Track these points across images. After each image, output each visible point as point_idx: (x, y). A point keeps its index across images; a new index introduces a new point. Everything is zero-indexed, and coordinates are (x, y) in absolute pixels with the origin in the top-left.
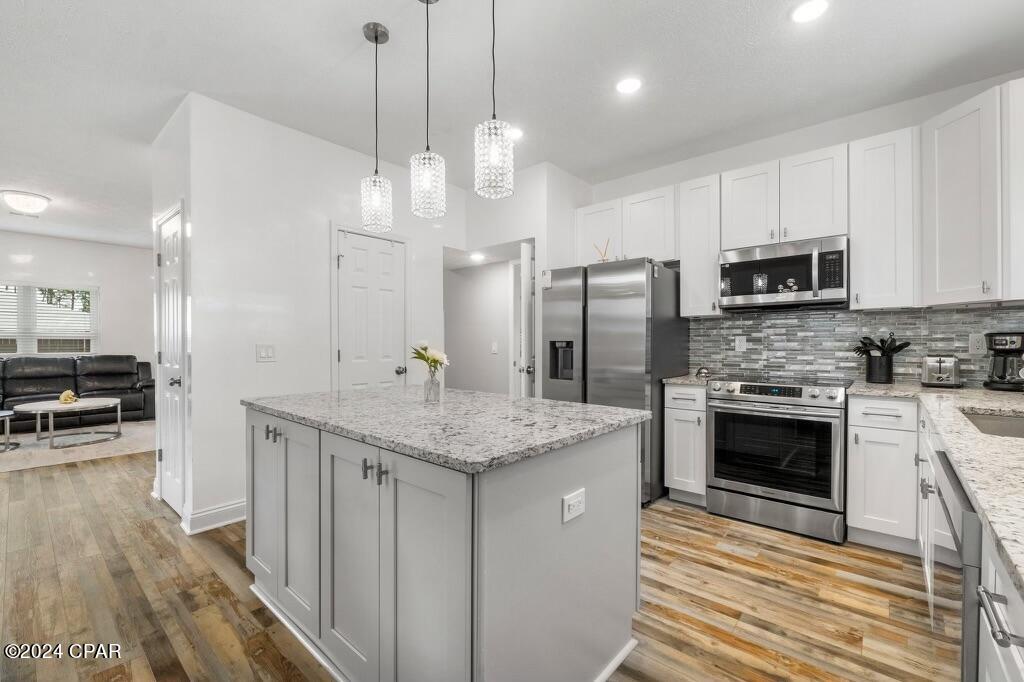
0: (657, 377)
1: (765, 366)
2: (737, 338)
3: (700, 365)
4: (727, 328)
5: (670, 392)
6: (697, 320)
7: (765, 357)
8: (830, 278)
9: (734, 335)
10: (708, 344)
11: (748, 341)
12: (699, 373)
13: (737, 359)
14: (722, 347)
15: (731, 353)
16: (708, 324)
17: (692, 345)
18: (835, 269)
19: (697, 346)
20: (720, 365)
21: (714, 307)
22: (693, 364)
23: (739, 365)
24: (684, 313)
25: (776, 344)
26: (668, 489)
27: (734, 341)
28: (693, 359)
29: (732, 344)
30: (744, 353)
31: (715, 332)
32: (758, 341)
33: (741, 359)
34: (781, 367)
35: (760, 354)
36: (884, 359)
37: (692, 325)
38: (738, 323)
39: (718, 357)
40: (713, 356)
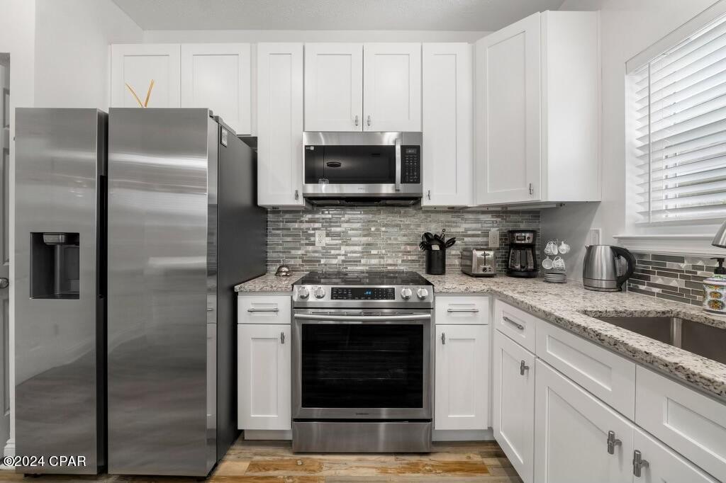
0: (226, 284)
1: (343, 261)
2: (317, 233)
3: (279, 261)
4: (306, 222)
5: (244, 303)
6: (276, 210)
7: (343, 253)
8: (409, 173)
9: (314, 229)
10: (289, 239)
11: (328, 235)
12: (279, 272)
13: (317, 255)
14: (302, 242)
15: (310, 248)
16: (287, 216)
17: (270, 239)
18: (413, 163)
19: (276, 240)
20: (299, 261)
21: (297, 196)
22: (273, 261)
23: (320, 261)
24: (262, 201)
25: (353, 239)
26: (242, 431)
27: (313, 235)
28: (271, 255)
29: (312, 239)
30: (323, 248)
31: (296, 225)
32: (338, 235)
33: (320, 255)
34: (357, 262)
35: (340, 249)
36: (440, 253)
37: (270, 217)
38: (317, 216)
39: (300, 252)
40: (293, 252)
